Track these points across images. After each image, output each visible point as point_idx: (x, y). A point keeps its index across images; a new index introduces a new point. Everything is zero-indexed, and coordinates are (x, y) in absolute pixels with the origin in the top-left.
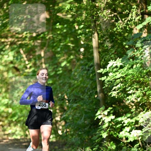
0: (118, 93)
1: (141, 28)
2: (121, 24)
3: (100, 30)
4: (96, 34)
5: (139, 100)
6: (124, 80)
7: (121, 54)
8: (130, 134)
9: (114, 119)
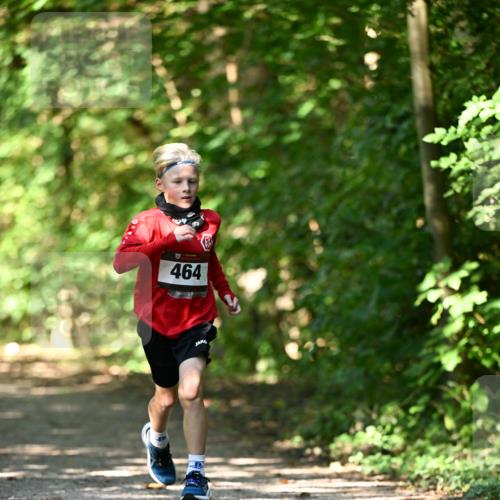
4: (419, 4)
9: (484, 305)
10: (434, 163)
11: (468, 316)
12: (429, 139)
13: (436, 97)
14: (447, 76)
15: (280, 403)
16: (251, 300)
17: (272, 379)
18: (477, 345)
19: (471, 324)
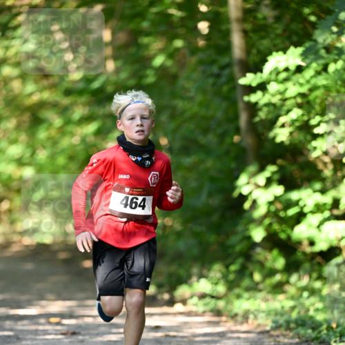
6: (305, 100)
8: (320, 231)
9: (281, 196)
10: (246, 98)
11: (271, 203)
12: (242, 81)
13: (248, 53)
14: (255, 37)
19: (273, 208)
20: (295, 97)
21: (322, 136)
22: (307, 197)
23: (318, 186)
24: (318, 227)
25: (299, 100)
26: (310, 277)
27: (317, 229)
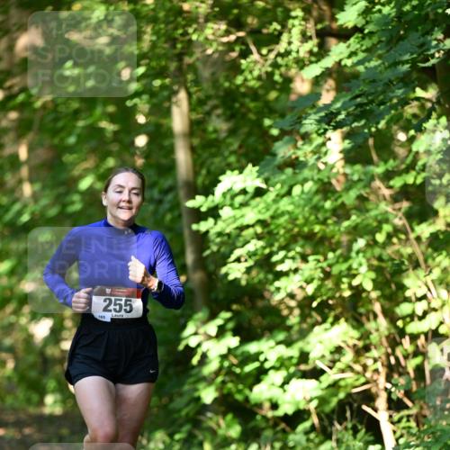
0: (248, 270)
1: (317, 77)
2: (259, 66)
3: (197, 82)
4: (182, 95)
5: (310, 290)
6: (266, 230)
7: (257, 152)
8: (285, 391)
9: (237, 348)
10: (195, 227)
11: (224, 357)
12: (190, 204)
13: (196, 173)
14: (205, 155)
15: (65, 431)
16: (40, 345)
17: (58, 410)
18: (232, 381)
19: (226, 364)
20: (253, 226)
21: (286, 274)
22: (269, 349)
23: (281, 336)
24: (282, 386)
25: (259, 229)
26: (272, 447)
27: (281, 390)
